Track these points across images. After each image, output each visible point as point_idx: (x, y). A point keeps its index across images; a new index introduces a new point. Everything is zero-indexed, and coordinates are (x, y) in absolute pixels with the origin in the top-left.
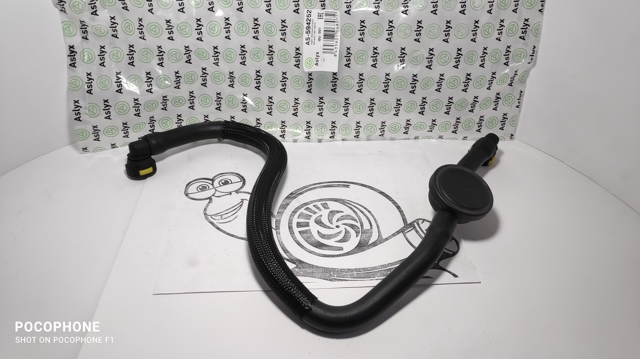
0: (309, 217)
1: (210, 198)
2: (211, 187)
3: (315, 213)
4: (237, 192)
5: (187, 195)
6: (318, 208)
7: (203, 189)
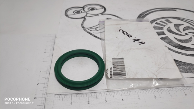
0: (162, 29)
1: (84, 18)
2: (83, 11)
3: (164, 26)
4: (102, 14)
5: (67, 16)
6: (164, 23)
7: (78, 12)
